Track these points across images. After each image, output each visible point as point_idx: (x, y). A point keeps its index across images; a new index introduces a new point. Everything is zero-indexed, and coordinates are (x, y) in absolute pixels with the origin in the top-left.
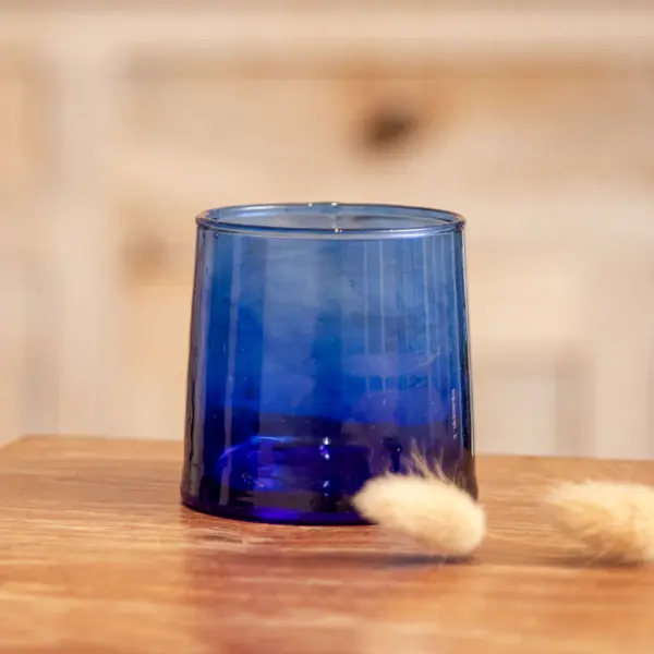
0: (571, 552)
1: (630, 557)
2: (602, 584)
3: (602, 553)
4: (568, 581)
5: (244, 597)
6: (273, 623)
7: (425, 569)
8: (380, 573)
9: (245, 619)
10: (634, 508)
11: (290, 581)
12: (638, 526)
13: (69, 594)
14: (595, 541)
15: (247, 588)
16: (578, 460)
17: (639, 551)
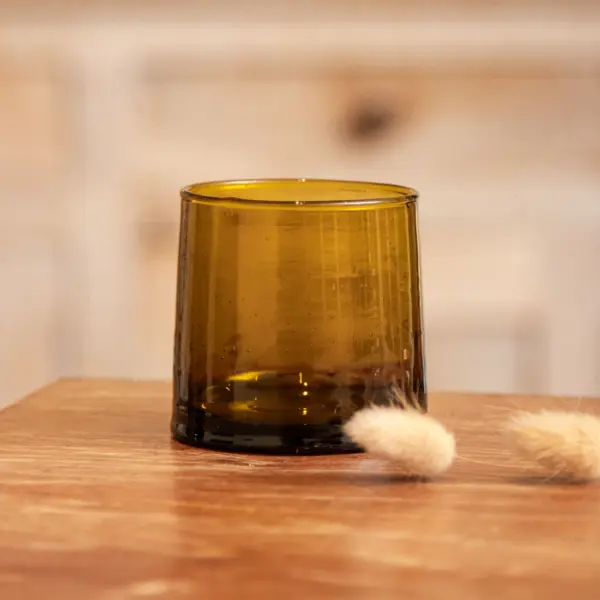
0: (528, 471)
1: (579, 476)
2: (555, 498)
3: (556, 473)
4: (526, 496)
5: (250, 509)
6: (275, 531)
7: (406, 487)
8: (367, 490)
9: (253, 528)
10: (582, 433)
11: (289, 496)
12: (586, 449)
13: (103, 508)
14: (550, 462)
15: (252, 502)
16: (535, 397)
17: (588, 470)
